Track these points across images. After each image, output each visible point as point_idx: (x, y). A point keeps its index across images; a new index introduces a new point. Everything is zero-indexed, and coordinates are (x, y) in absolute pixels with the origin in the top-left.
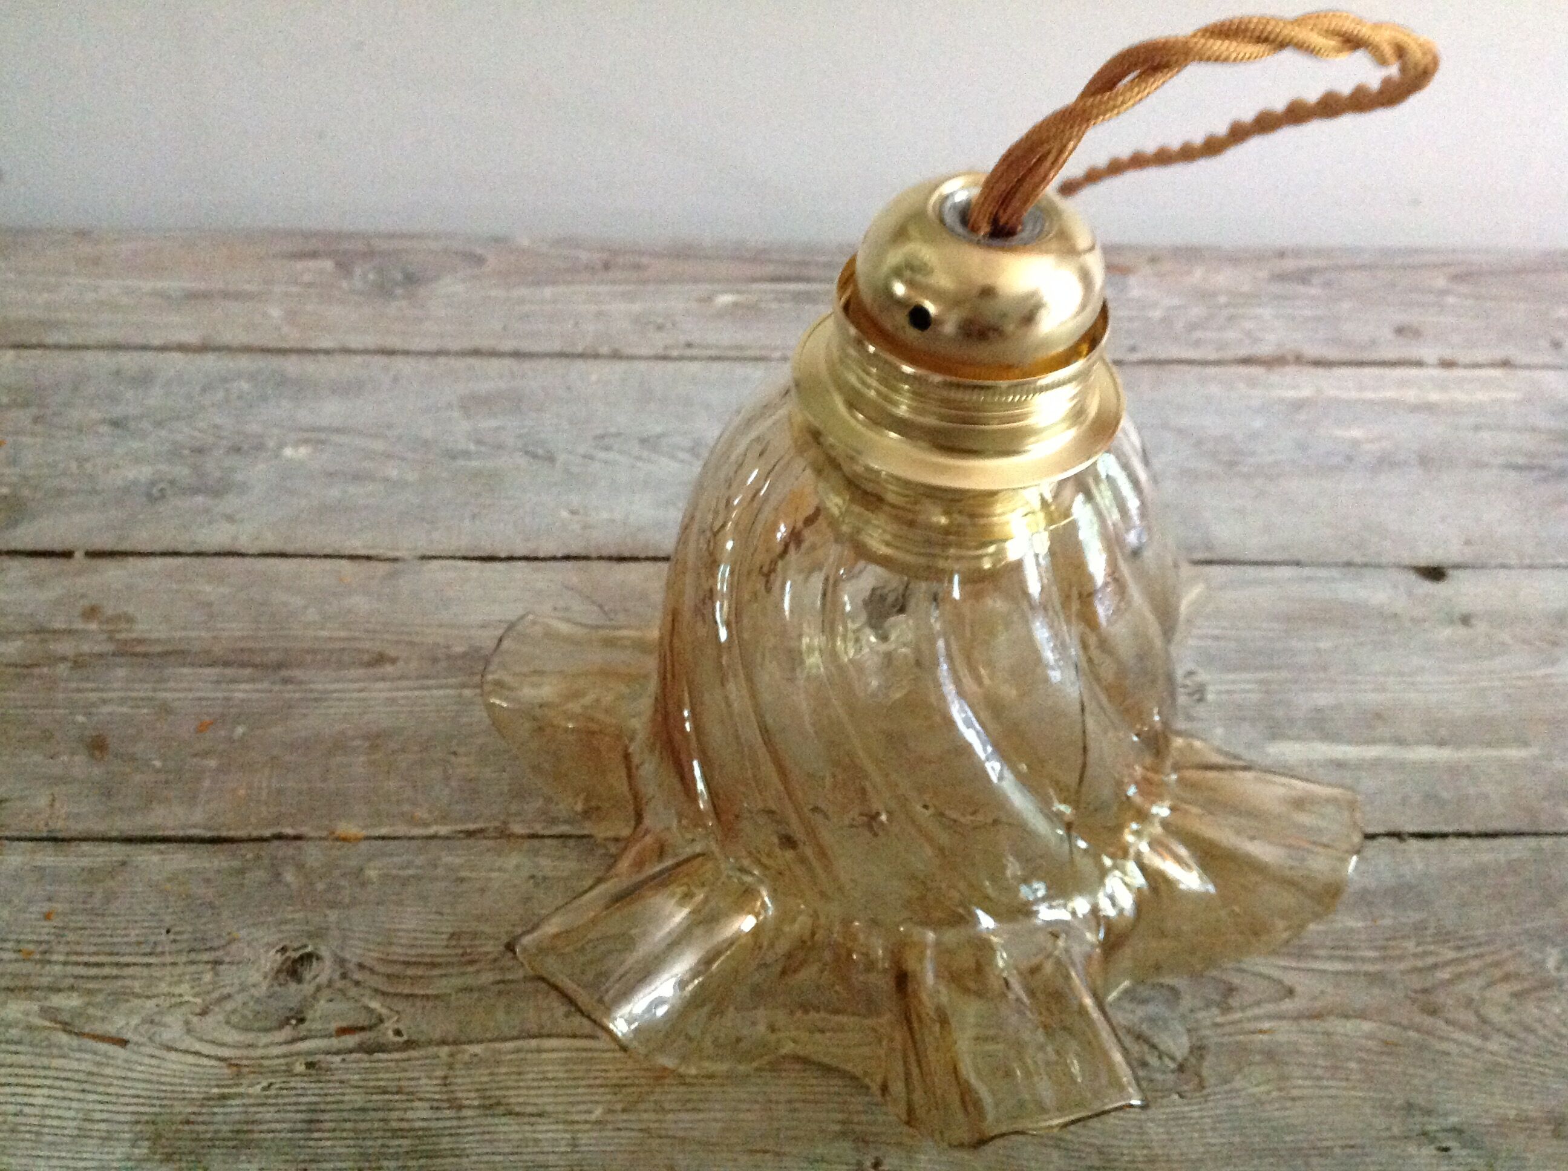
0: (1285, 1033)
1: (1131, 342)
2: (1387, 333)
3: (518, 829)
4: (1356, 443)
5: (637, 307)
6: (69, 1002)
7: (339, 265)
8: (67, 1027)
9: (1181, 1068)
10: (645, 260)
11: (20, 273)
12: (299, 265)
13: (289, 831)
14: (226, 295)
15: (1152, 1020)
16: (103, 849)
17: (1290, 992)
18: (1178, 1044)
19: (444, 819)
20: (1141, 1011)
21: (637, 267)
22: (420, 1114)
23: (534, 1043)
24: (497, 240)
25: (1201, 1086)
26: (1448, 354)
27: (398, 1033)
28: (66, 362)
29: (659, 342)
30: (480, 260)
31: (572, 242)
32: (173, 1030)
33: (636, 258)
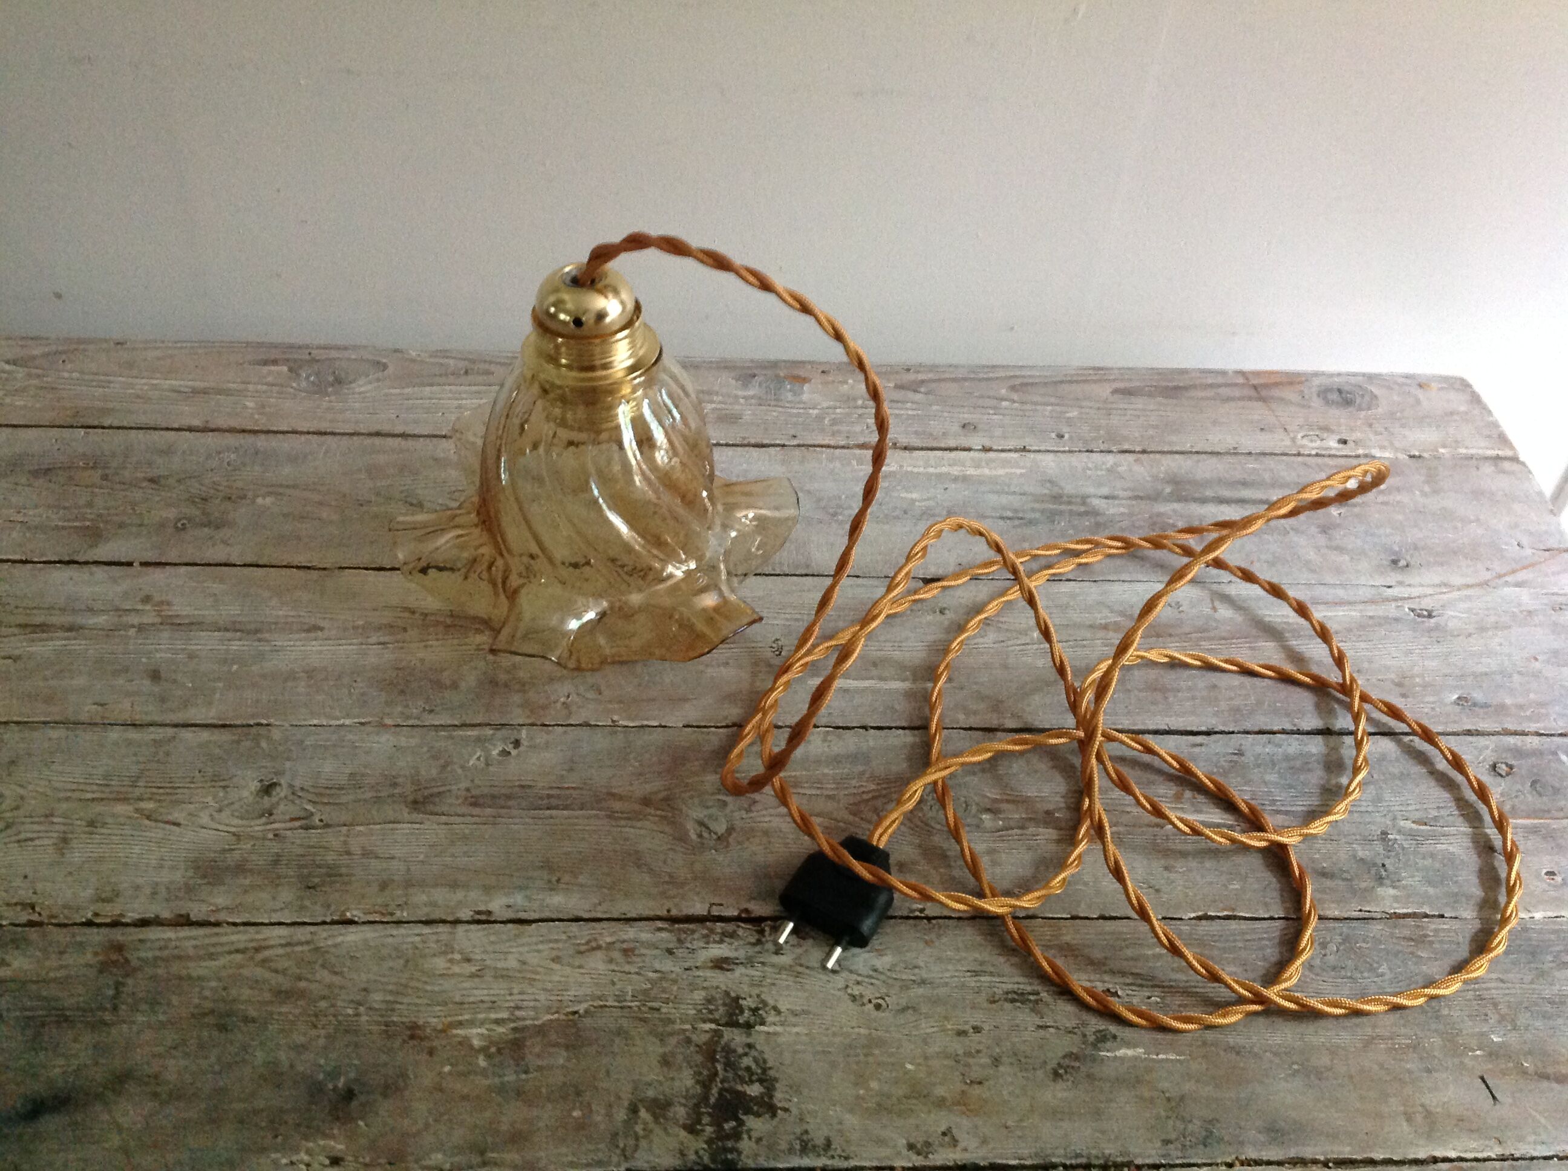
1: (792, 432)
2: (956, 428)
3: (388, 721)
4: (913, 501)
6: (150, 805)
7: (290, 370)
8: (148, 818)
9: (719, 838)
10: (493, 368)
11: (82, 372)
12: (265, 369)
13: (264, 722)
14: (220, 392)
15: (710, 817)
16: (161, 730)
18: (721, 828)
19: (348, 716)
20: (706, 812)
21: (488, 373)
22: (330, 858)
23: (391, 826)
24: (396, 351)
25: (727, 847)
26: (988, 443)
27: (321, 820)
28: (120, 436)
30: (385, 367)
31: (444, 353)
32: (205, 819)
33: (487, 366)
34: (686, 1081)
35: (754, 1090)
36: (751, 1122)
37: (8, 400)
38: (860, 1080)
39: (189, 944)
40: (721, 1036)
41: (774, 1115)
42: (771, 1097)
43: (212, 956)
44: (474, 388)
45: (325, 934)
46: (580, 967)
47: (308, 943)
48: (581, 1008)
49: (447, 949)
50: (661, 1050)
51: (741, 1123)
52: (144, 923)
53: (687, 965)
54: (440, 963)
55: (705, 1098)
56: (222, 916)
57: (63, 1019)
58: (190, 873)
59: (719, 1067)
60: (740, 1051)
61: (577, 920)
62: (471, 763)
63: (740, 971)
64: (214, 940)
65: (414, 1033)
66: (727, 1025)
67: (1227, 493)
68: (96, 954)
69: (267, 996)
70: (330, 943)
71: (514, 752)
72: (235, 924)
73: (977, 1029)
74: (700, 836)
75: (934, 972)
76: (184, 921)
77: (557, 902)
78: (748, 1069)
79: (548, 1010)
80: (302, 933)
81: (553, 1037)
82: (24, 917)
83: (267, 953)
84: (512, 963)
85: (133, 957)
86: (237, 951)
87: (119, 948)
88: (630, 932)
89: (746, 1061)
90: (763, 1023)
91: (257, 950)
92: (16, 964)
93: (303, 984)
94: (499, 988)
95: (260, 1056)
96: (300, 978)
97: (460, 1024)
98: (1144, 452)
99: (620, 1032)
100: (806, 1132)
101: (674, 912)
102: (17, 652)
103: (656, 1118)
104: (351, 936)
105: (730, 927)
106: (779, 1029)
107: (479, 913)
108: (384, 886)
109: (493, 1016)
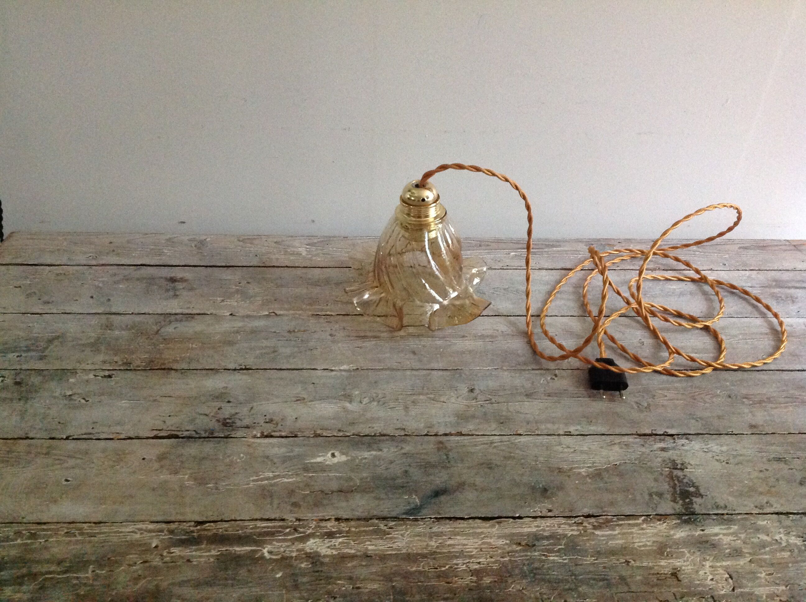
0: (665, 403)
3: (505, 368)
4: (675, 289)
5: (492, 256)
6: (432, 396)
8: (433, 400)
9: (646, 408)
11: (336, 248)
13: (460, 368)
16: (424, 371)
17: (666, 396)
19: (489, 366)
21: (488, 245)
22: (504, 413)
23: (521, 403)
25: (650, 410)
27: (496, 401)
29: (500, 265)
32: (453, 400)
33: (487, 243)
34: (665, 487)
35: (692, 489)
36: (694, 499)
37: (314, 258)
38: (730, 486)
39: (466, 441)
40: (673, 473)
41: (702, 497)
42: (699, 491)
43: (476, 445)
44: (486, 251)
45: (513, 439)
46: (611, 450)
47: (508, 441)
48: (618, 463)
49: (560, 444)
50: (653, 477)
51: (691, 500)
52: (446, 435)
53: (651, 450)
54: (559, 448)
55: (675, 492)
56: (474, 432)
57: (434, 466)
58: (456, 418)
59: (676, 482)
60: (682, 477)
61: (603, 435)
62: (542, 382)
63: (671, 452)
64: (474, 440)
65: (560, 470)
66: (673, 469)
67: (798, 285)
68: (434, 445)
69: (502, 459)
70: (517, 441)
71: (556, 379)
72: (478, 435)
73: (767, 470)
74: (638, 407)
75: (744, 451)
76: (460, 434)
77: (593, 429)
78: (687, 483)
79: (605, 464)
80: (505, 438)
81: (611, 472)
82: (403, 433)
83: (495, 444)
84: (585, 448)
85: (448, 445)
86: (484, 444)
87: (441, 442)
88: (625, 439)
89: (685, 481)
90: (687, 468)
91: (491, 443)
92: (407, 449)
93: (512, 454)
94: (584, 457)
95: (508, 478)
96: (511, 453)
97: (575, 468)
98: (760, 270)
99: (635, 471)
100: (716, 502)
101: (639, 433)
102: (360, 345)
103: (660, 498)
104: (523, 439)
105: (663, 437)
106: (693, 470)
107: (566, 432)
108: (528, 423)
109: (586, 465)
